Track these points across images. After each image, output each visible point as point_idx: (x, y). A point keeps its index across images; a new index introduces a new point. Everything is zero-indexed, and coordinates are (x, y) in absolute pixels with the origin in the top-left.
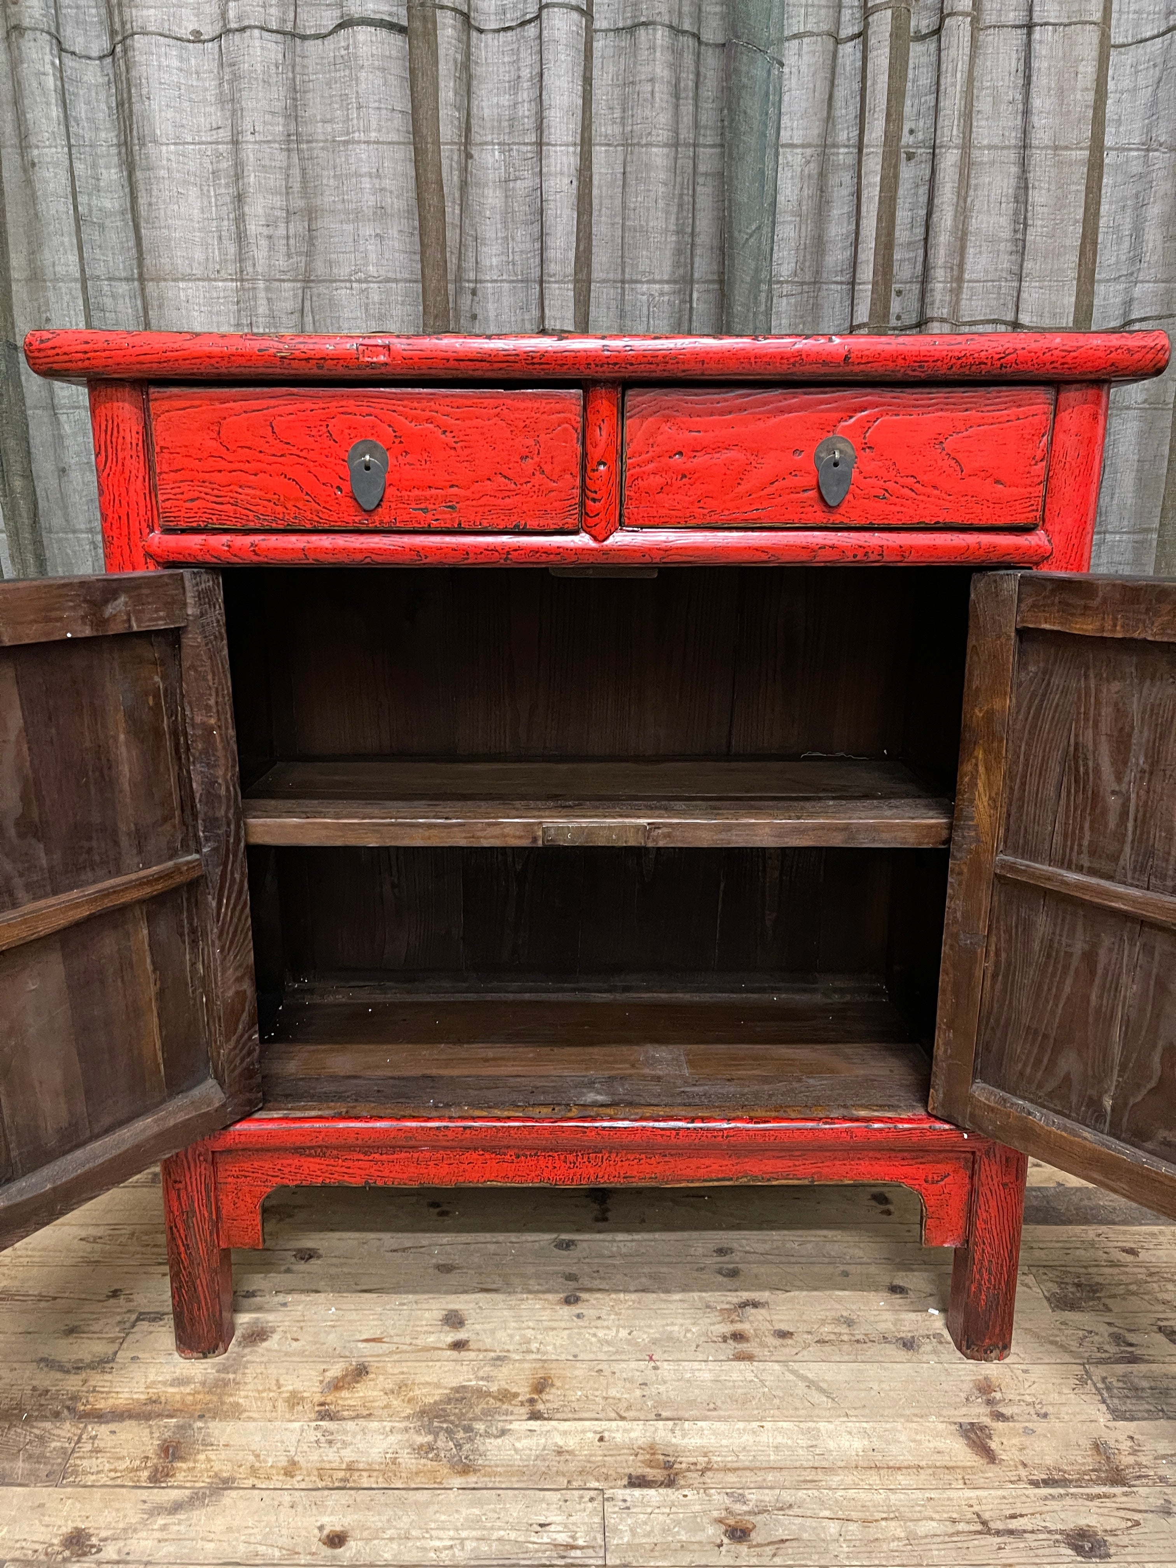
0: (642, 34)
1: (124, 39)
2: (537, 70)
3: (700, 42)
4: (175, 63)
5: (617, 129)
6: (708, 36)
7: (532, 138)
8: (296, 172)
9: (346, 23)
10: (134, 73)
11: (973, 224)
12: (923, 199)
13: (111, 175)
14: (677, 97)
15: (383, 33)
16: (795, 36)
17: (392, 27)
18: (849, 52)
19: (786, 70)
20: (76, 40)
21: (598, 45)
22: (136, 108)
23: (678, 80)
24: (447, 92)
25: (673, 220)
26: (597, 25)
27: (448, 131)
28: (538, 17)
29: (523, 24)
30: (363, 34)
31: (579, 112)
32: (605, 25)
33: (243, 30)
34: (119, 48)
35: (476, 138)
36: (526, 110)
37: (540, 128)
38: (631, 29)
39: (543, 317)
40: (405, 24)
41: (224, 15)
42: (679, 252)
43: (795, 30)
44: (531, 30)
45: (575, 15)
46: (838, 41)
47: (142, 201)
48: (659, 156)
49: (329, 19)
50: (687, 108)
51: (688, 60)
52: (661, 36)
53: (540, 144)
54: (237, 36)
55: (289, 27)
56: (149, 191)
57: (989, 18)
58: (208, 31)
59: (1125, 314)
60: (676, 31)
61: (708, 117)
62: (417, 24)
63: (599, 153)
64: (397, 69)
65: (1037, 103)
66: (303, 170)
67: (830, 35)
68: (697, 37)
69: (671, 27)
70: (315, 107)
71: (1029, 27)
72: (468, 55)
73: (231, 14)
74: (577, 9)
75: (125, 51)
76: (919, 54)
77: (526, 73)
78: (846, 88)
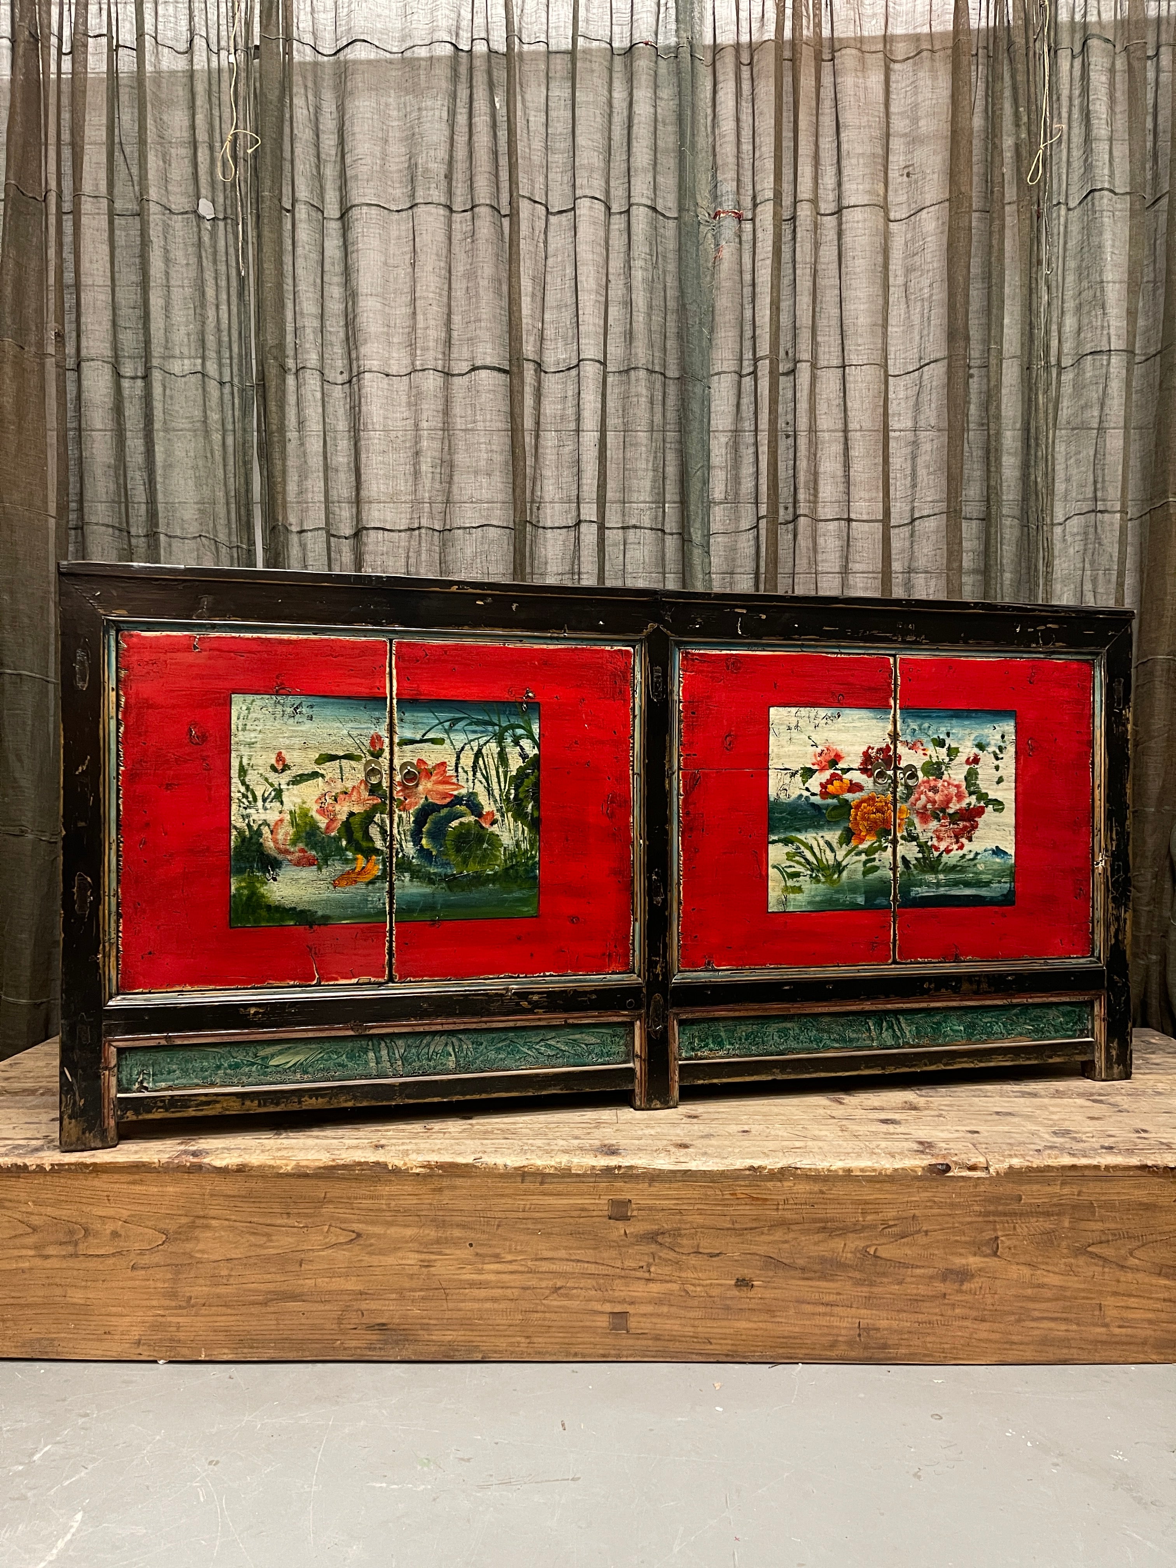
0: (632, 372)
1: (359, 374)
2: (576, 391)
3: (665, 377)
4: (386, 387)
5: (620, 420)
6: (670, 374)
7: (573, 426)
8: (446, 442)
9: (474, 369)
10: (363, 391)
11: (822, 469)
12: (791, 456)
13: (344, 444)
14: (652, 403)
15: (495, 374)
16: (716, 374)
17: (499, 370)
18: (748, 382)
19: (712, 391)
20: (331, 375)
21: (610, 379)
22: (364, 408)
23: (652, 396)
24: (529, 401)
25: (650, 464)
26: (609, 370)
27: (529, 423)
28: (578, 365)
29: (569, 369)
30: (484, 373)
31: (600, 412)
32: (614, 370)
33: (424, 370)
34: (355, 379)
35: (542, 427)
36: (570, 411)
37: (578, 420)
38: (627, 371)
39: (579, 515)
40: (508, 368)
41: (413, 364)
42: (654, 481)
43: (716, 371)
44: (574, 372)
45: (598, 365)
46: (741, 376)
47: (363, 456)
48: (643, 437)
49: (465, 367)
50: (658, 409)
51: (658, 385)
52: (642, 374)
53: (578, 431)
54: (420, 373)
55: (446, 370)
56: (368, 451)
57: (822, 363)
58: (404, 371)
59: (912, 515)
60: (651, 372)
61: (671, 416)
62: (515, 369)
63: (610, 436)
64: (503, 391)
65: (849, 404)
66: (450, 441)
67: (735, 372)
68: (663, 374)
69: (647, 369)
70: (457, 410)
71: (844, 367)
72: (539, 383)
73: (418, 363)
74: (599, 361)
75: (359, 381)
76: (784, 382)
77: (570, 393)
78: (747, 401)
